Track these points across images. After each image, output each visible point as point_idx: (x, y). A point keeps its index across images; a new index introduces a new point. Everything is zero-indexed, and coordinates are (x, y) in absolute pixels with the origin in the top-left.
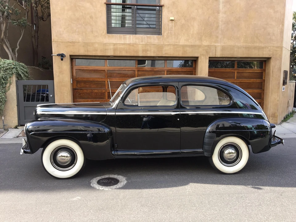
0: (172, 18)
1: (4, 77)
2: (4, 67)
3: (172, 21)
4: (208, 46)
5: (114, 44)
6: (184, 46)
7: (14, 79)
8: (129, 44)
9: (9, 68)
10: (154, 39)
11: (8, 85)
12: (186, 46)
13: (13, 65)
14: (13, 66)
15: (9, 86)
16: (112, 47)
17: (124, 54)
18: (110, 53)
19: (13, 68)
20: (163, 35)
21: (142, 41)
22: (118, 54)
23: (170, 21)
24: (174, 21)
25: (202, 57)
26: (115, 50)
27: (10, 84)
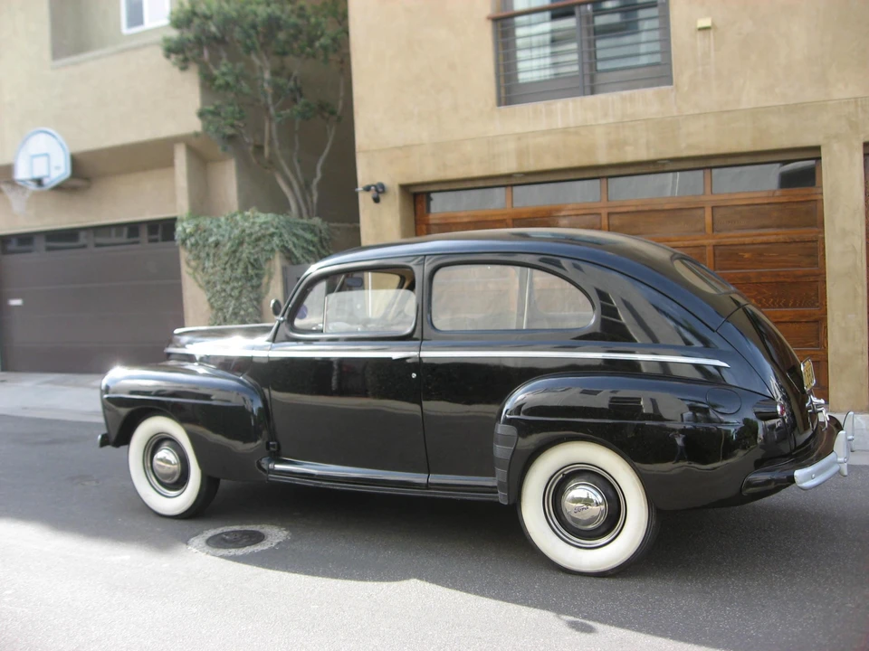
0: (706, 22)
1: (252, 260)
2: (250, 235)
3: (707, 32)
4: (856, 102)
5: (519, 137)
6: (755, 113)
7: (278, 262)
8: (565, 131)
9: (264, 236)
10: (645, 102)
11: (265, 280)
12: (768, 110)
13: (272, 226)
14: (272, 230)
15: (268, 283)
16: (512, 146)
17: (549, 163)
18: (507, 166)
19: (272, 235)
20: (676, 86)
21: (606, 115)
22: (532, 165)
23: (700, 35)
24: (712, 32)
25: (836, 147)
26: (521, 154)
27: (270, 278)
